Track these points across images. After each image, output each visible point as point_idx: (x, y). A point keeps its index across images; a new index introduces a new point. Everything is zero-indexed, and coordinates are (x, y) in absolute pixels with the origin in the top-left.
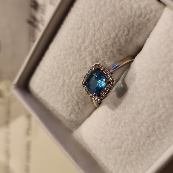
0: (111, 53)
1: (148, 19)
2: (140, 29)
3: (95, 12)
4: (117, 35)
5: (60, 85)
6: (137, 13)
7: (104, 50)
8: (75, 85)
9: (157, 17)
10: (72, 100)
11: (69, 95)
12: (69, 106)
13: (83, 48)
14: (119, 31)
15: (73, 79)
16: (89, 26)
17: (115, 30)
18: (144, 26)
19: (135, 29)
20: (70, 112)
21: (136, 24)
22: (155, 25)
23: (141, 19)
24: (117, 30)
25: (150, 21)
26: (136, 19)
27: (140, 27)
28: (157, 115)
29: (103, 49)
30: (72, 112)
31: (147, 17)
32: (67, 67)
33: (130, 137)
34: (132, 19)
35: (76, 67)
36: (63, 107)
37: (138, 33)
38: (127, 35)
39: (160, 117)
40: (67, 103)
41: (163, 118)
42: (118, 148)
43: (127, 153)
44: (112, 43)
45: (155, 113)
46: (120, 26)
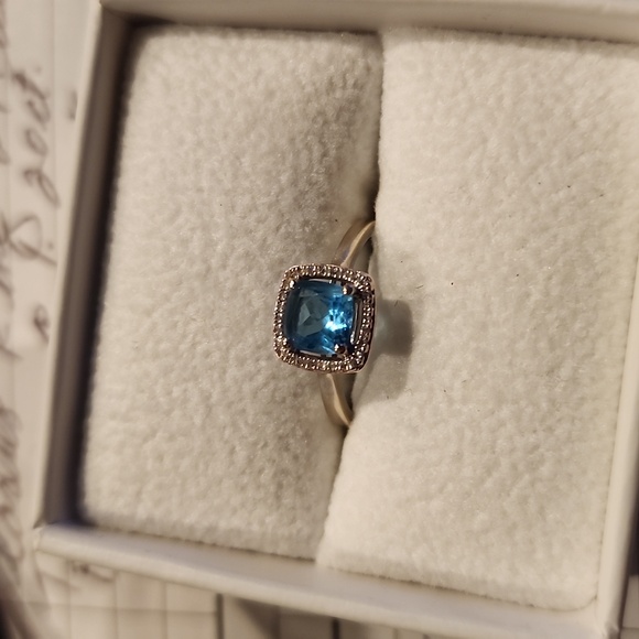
0: (307, 229)
1: (355, 85)
2: (349, 124)
3: (199, 144)
4: (295, 169)
5: (198, 420)
6: (318, 84)
7: (282, 230)
8: (247, 387)
9: (374, 69)
10: (262, 444)
11: (245, 430)
12: (261, 471)
13: (214, 262)
14: (297, 154)
15: (232, 372)
16: (200, 190)
17: (284, 158)
18: (354, 112)
19: (334, 127)
20: (272, 488)
21: (331, 113)
22: (381, 93)
23: (338, 94)
24: (290, 157)
25: (362, 88)
26: (324, 100)
27: (346, 116)
28: (536, 296)
29: (278, 229)
30: (280, 486)
31: (351, 82)
32: (194, 345)
33: (505, 412)
34: (314, 107)
35: (224, 329)
36: (243, 489)
37: (349, 136)
38: (325, 155)
39: (547, 294)
40: (250, 461)
41: (555, 292)
42: (489, 472)
43: (521, 467)
44: (295, 200)
45: (528, 295)
46: (292, 141)
